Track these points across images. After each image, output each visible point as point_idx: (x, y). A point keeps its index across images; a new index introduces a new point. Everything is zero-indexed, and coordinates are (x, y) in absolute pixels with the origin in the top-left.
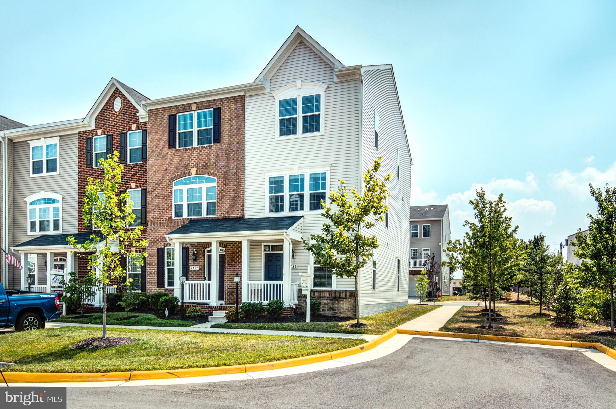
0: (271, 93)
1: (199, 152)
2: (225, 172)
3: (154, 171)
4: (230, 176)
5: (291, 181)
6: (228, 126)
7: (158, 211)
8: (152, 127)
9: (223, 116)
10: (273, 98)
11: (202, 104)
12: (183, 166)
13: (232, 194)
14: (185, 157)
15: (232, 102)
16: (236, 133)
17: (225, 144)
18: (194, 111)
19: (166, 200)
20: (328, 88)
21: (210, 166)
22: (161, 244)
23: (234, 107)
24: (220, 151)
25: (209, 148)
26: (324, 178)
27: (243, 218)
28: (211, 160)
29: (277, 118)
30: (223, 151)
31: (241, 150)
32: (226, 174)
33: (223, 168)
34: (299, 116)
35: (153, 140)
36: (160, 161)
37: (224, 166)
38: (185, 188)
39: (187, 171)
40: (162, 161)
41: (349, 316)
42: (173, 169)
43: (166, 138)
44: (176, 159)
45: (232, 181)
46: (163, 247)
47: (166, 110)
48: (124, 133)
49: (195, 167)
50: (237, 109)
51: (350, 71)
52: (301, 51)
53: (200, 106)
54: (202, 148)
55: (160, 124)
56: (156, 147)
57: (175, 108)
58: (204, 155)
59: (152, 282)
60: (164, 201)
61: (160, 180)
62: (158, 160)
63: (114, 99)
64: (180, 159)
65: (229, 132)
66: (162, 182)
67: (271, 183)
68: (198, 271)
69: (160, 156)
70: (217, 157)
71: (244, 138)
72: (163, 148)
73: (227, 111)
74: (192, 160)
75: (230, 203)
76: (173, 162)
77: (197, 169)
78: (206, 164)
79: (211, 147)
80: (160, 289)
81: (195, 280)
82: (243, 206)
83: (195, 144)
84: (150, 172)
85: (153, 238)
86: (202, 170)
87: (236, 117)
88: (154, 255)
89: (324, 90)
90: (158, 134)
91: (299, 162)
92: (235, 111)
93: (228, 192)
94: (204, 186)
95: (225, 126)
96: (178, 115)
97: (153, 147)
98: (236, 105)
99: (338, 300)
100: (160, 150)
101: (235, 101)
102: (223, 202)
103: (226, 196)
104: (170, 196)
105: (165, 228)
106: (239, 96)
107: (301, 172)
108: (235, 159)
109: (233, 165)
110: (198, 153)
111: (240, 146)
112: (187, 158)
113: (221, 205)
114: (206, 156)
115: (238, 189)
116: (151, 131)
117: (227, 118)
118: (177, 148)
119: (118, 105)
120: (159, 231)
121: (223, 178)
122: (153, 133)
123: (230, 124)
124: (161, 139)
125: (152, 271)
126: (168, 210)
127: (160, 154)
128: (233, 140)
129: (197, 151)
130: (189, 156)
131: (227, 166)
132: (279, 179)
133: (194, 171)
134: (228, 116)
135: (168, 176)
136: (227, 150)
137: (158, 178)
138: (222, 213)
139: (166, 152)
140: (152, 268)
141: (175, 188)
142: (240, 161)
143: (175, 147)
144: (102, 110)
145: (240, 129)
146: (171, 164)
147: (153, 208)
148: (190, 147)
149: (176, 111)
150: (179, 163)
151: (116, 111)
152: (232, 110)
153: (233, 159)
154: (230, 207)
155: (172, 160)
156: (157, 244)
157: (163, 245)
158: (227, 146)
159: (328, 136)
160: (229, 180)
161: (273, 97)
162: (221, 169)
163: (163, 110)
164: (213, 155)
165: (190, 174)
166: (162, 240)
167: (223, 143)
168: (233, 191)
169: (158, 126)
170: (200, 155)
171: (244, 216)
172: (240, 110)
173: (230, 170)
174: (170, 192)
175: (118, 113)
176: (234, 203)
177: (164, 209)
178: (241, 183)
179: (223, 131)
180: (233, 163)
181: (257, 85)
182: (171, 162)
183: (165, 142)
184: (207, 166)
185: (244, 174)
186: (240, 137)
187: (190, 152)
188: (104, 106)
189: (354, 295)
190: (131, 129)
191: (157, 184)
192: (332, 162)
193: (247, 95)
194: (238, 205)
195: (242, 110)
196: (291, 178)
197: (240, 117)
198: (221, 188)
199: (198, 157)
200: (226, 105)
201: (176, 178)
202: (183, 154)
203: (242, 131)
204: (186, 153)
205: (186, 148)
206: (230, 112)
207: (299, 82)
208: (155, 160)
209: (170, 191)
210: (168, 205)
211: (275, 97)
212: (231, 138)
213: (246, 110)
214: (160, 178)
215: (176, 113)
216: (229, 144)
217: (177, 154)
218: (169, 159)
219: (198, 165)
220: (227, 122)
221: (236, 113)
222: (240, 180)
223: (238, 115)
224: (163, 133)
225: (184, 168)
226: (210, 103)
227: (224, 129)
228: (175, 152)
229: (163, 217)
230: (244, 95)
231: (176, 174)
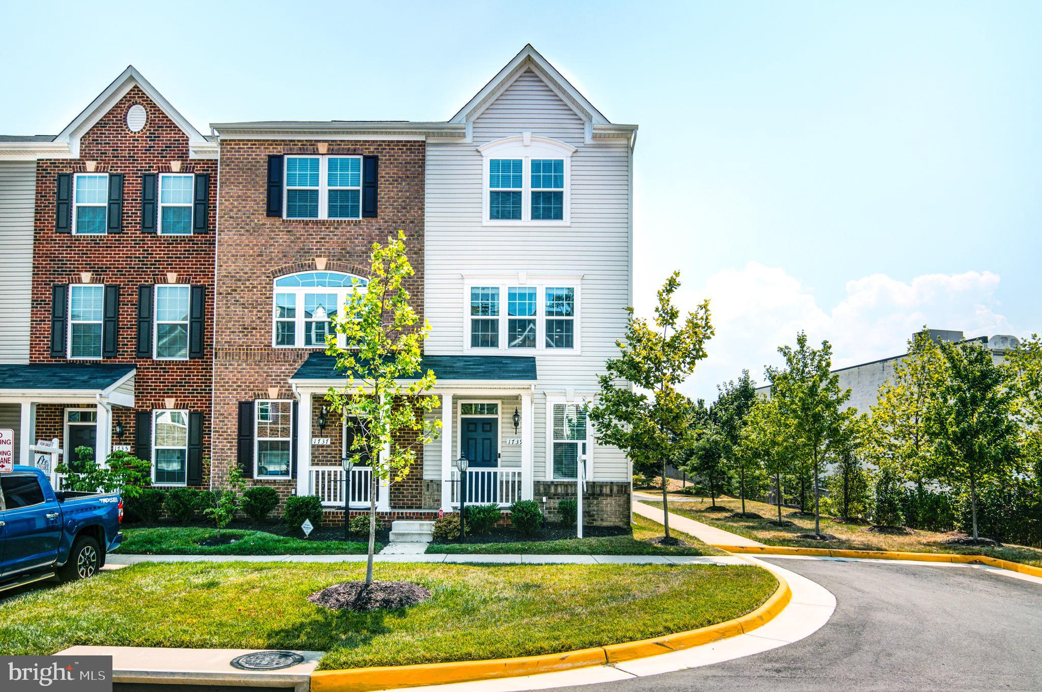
0: (475, 144)
1: (331, 229)
3: (233, 256)
5: (512, 296)
6: (392, 191)
7: (240, 332)
8: (229, 172)
9: (382, 172)
10: (479, 154)
11: (339, 145)
12: (298, 252)
14: (302, 235)
15: (400, 149)
16: (408, 205)
17: (386, 222)
18: (322, 154)
19: (259, 311)
20: (576, 152)
21: (355, 258)
22: (246, 394)
23: (404, 160)
24: (377, 232)
25: (354, 225)
26: (569, 298)
28: (358, 246)
29: (487, 189)
30: (382, 232)
31: (419, 236)
34: (526, 190)
35: (231, 197)
36: (248, 238)
38: (300, 292)
39: (307, 262)
40: (252, 238)
41: (616, 524)
42: (277, 256)
43: (261, 196)
44: (282, 238)
46: (250, 400)
47: (262, 145)
48: (152, 175)
49: (325, 256)
50: (410, 163)
51: (618, 132)
52: (527, 85)
53: (334, 148)
54: (339, 223)
55: (249, 169)
56: (239, 210)
57: (281, 145)
58: (344, 235)
59: (224, 467)
60: (255, 313)
61: (246, 273)
62: (243, 235)
63: (129, 107)
64: (292, 238)
65: (394, 202)
66: (250, 277)
67: (474, 296)
68: (328, 446)
70: (370, 242)
71: (424, 215)
72: (253, 214)
73: (391, 163)
74: (317, 242)
76: (277, 242)
77: (329, 260)
78: (348, 253)
79: (357, 224)
81: (322, 465)
83: (323, 213)
84: (225, 256)
85: (228, 382)
86: (339, 262)
87: (408, 177)
88: (230, 414)
89: (570, 154)
90: (243, 186)
91: (526, 267)
92: (406, 167)
94: (342, 295)
95: (387, 190)
96: (286, 157)
97: (231, 211)
98: (408, 156)
99: (597, 499)
100: (248, 217)
101: (407, 149)
104: (268, 304)
105: (256, 365)
106: (415, 142)
107: (530, 283)
110: (330, 232)
111: (417, 228)
112: (307, 238)
114: (348, 239)
116: (227, 179)
117: (391, 177)
118: (285, 217)
119: (137, 119)
120: (244, 369)
122: (233, 183)
123: (397, 188)
124: (249, 197)
125: (226, 446)
126: (263, 331)
127: (247, 224)
128: (403, 216)
129: (327, 228)
130: (311, 235)
132: (490, 292)
133: (321, 263)
134: (394, 173)
135: (265, 266)
137: (242, 270)
139: (261, 223)
140: (225, 439)
141: (277, 290)
142: (415, 253)
143: (280, 216)
144: (98, 123)
145: (416, 198)
146: (271, 245)
147: (230, 325)
148: (313, 219)
149: (284, 148)
150: (289, 246)
151: (134, 131)
152: (401, 163)
155: (273, 238)
156: (238, 393)
157: (252, 397)
158: (391, 226)
159: (577, 230)
161: (479, 152)
163: (255, 145)
164: (363, 239)
165: (312, 267)
166: (249, 386)
167: (383, 219)
169: (243, 173)
170: (335, 235)
171: (423, 351)
172: (416, 165)
174: (267, 298)
175: (137, 135)
177: (254, 329)
178: (418, 292)
179: (383, 198)
181: (454, 129)
182: (272, 242)
183: (258, 204)
184: (350, 256)
185: (423, 278)
186: (417, 212)
187: (313, 228)
188: (105, 117)
189: (625, 490)
190: (168, 170)
191: (239, 280)
192: (582, 273)
193: (428, 141)
195: (420, 167)
196: (513, 291)
197: (416, 177)
199: (331, 239)
200: (388, 153)
201: (282, 272)
202: (300, 230)
203: (420, 202)
204: (304, 228)
205: (305, 219)
206: (396, 167)
207: (527, 135)
208: (235, 235)
209: (268, 295)
210: (264, 322)
211: (483, 153)
212: (398, 212)
213: (427, 167)
214: (247, 270)
215: (285, 154)
216: (394, 223)
217: (285, 228)
218: (268, 235)
219: (330, 252)
220: (390, 184)
221: (409, 170)
222: (416, 286)
223: (412, 174)
224: (254, 187)
225: (300, 256)
226: (356, 145)
227: (385, 194)
228: (281, 224)
229: (253, 343)
230: (424, 142)
231: (284, 266)
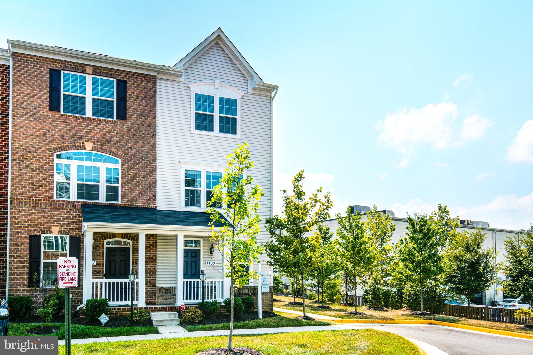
0: (186, 82)
1: (96, 124)
2: (132, 155)
3: (24, 134)
4: (139, 160)
5: (208, 177)
6: (136, 105)
7: (30, 188)
8: (19, 76)
9: (129, 91)
10: (188, 89)
11: (101, 69)
12: (72, 137)
13: (142, 181)
14: (75, 126)
15: (141, 79)
16: (146, 115)
17: (132, 124)
18: (88, 74)
19: (44, 174)
20: (243, 96)
21: (112, 145)
22: (35, 230)
23: (144, 86)
24: (126, 130)
25: (111, 123)
27: (154, 210)
28: (114, 137)
29: (194, 111)
30: (130, 130)
31: (153, 135)
32: (134, 157)
33: (130, 149)
34: (216, 115)
35: (22, 93)
36: (35, 123)
37: (131, 148)
38: (74, 164)
39: (79, 144)
40: (38, 124)
42: (57, 138)
43: (45, 96)
44: (61, 126)
45: (142, 167)
46: (38, 234)
47: (45, 60)
49: (91, 142)
50: (147, 89)
52: (216, 51)
53: (97, 71)
54: (96, 120)
55: (35, 76)
56: (28, 104)
57: (59, 63)
58: (104, 129)
60: (41, 175)
61: (34, 147)
62: (31, 121)
64: (68, 127)
65: (137, 111)
66: (37, 150)
67: (187, 175)
68: (95, 266)
69: (35, 116)
70: (122, 136)
71: (156, 122)
72: (38, 107)
73: (135, 87)
74: (86, 132)
75: (139, 191)
76: (57, 128)
77: (94, 144)
78: (107, 141)
79: (113, 123)
80: (32, 290)
82: (155, 196)
83: (89, 113)
85: (21, 222)
86: (101, 146)
87: (146, 97)
88: (23, 244)
89: (240, 97)
90: (31, 87)
91: (216, 160)
92: (145, 91)
93: (136, 177)
94: (103, 167)
95: (132, 103)
96: (62, 72)
97: (22, 103)
98: (146, 84)
100: (35, 109)
101: (145, 79)
102: (131, 188)
103: (134, 181)
104: (50, 170)
105: (42, 211)
106: (150, 75)
107: (219, 170)
108: (146, 142)
109: (142, 149)
110: (95, 126)
111: (152, 130)
112: (79, 128)
113: (127, 191)
114: (107, 132)
115: (150, 176)
116: (18, 80)
117: (135, 96)
118: (62, 112)
120: (33, 213)
121: (130, 161)
122: (23, 84)
123: (139, 103)
124: (35, 95)
125: (20, 266)
126: (47, 188)
127: (35, 114)
128: (143, 121)
129: (93, 123)
130: (82, 126)
131: (135, 148)
132: (196, 173)
133: (89, 146)
134: (137, 94)
135: (48, 144)
136: (135, 131)
137: (31, 145)
138: (128, 201)
139: (45, 114)
140: (19, 261)
141: (58, 161)
142: (151, 146)
143: (59, 111)
145: (151, 111)
146: (52, 130)
147: (22, 182)
148: (82, 116)
149: (61, 66)
150: (66, 132)
152: (141, 88)
153: (143, 143)
154: (139, 195)
155: (54, 126)
156: (28, 230)
157: (39, 232)
158: (135, 127)
160: (137, 164)
161: (189, 88)
162: (127, 150)
163: (40, 60)
164: (117, 133)
165: (83, 148)
166: (37, 225)
167: (130, 122)
168: (143, 178)
169: (31, 78)
170: (98, 129)
171: (156, 207)
172: (151, 91)
173: (139, 153)
174: (50, 166)
176: (145, 191)
177: (40, 186)
178: (152, 170)
179: (130, 108)
180: (143, 147)
181: (176, 71)
182: (53, 128)
183: (42, 101)
184: (108, 143)
185: (156, 161)
186: (152, 120)
187: (83, 122)
191: (29, 152)
193: (159, 77)
194: (150, 194)
195: (153, 92)
196: (209, 174)
197: (151, 98)
198: (127, 172)
199: (96, 130)
200: (133, 80)
201: (60, 149)
202: (73, 122)
203: (154, 114)
204: (77, 121)
205: (77, 115)
206: (138, 89)
207: (217, 82)
208: (25, 120)
209: (51, 164)
211: (191, 89)
212: (140, 118)
213: (158, 93)
214: (35, 145)
215: (62, 70)
216: (138, 125)
217: (63, 119)
218: (50, 123)
219: (95, 139)
220: (135, 100)
221: (147, 93)
222: (151, 166)
223: (148, 95)
224: (39, 88)
225: (74, 140)
226: (112, 71)
227: (131, 106)
228: (60, 117)
229: (40, 195)
230: (156, 76)
231: (62, 145)
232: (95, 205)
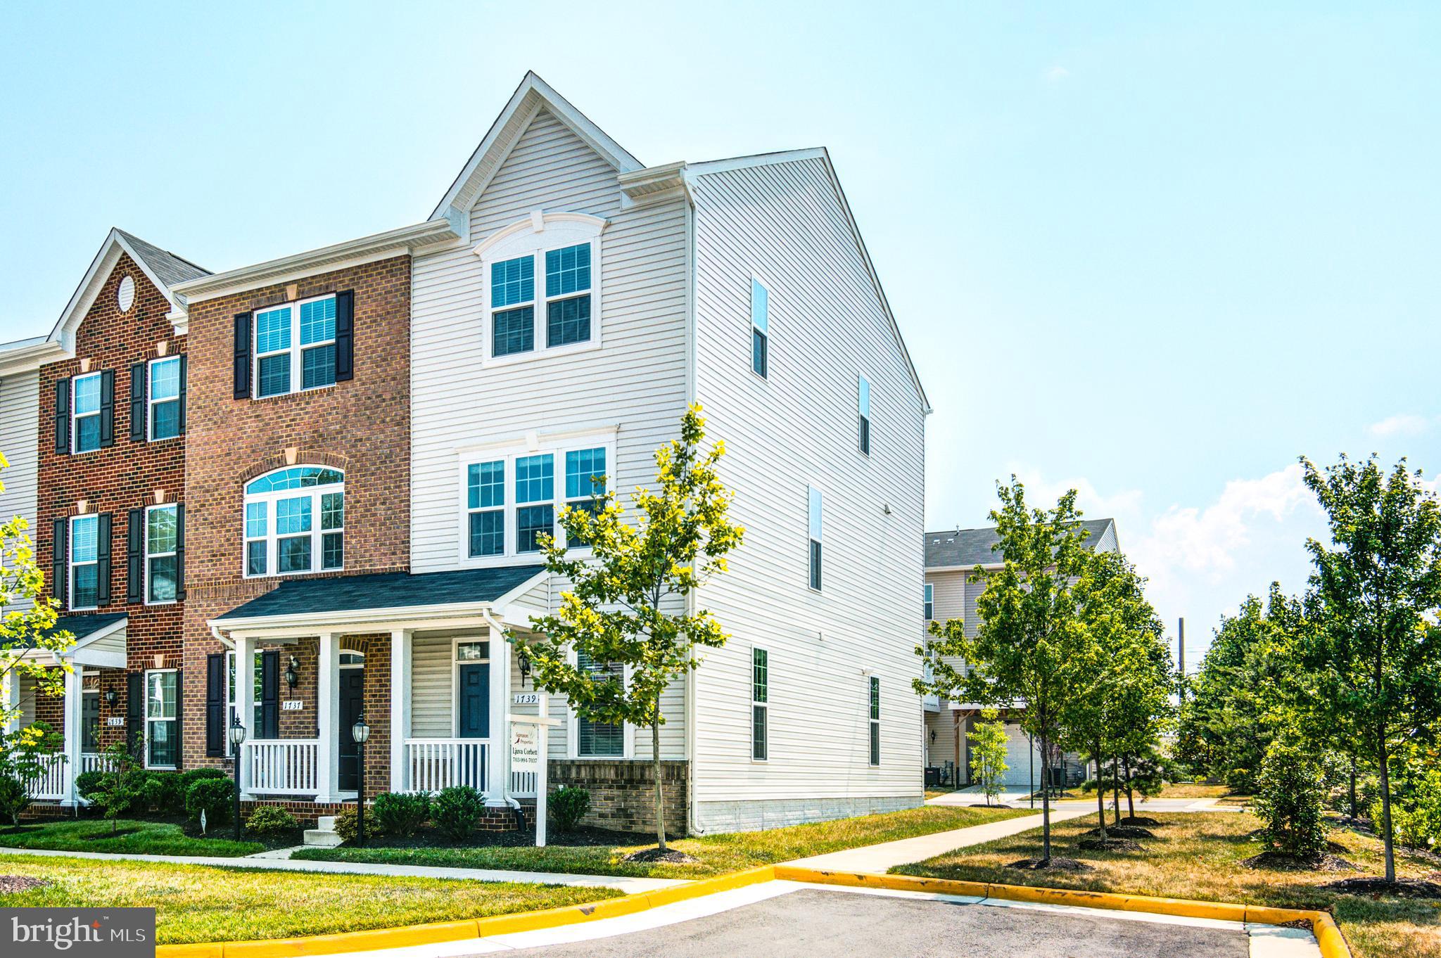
0: (471, 245)
1: (303, 406)
2: (363, 455)
3: (201, 459)
4: (375, 464)
5: (521, 472)
6: (370, 338)
7: (209, 561)
8: (196, 347)
9: (359, 312)
10: (476, 259)
11: (310, 283)
12: (267, 444)
13: (381, 510)
14: (271, 419)
15: (379, 274)
16: (388, 354)
17: (363, 384)
18: (294, 301)
19: (228, 531)
20: (608, 225)
21: (328, 442)
22: (215, 644)
23: (384, 288)
24: (353, 400)
25: (328, 395)
26: (601, 464)
27: (406, 573)
28: (331, 424)
29: (488, 310)
30: (359, 400)
31: (402, 397)
32: (367, 460)
33: (359, 444)
34: (540, 302)
35: (200, 380)
36: (215, 433)
37: (361, 440)
38: (271, 498)
39: (276, 456)
40: (219, 432)
42: (245, 452)
43: (229, 373)
44: (251, 426)
45: (380, 478)
46: (220, 651)
47: (229, 302)
48: (140, 365)
49: (296, 445)
50: (390, 292)
51: (657, 180)
52: (544, 134)
53: (306, 288)
54: (311, 395)
55: (216, 339)
56: (207, 397)
57: (248, 298)
58: (315, 412)
59: (195, 743)
60: (223, 533)
61: (214, 481)
62: (211, 429)
63: (120, 282)
64: (261, 424)
65: (372, 353)
66: (218, 485)
67: (473, 478)
68: (301, 712)
69: (215, 418)
70: (345, 417)
71: (409, 366)
72: (221, 399)
73: (369, 297)
74: (287, 426)
75: (375, 535)
76: (245, 433)
77: (300, 449)
78: (321, 436)
79: (330, 392)
80: (212, 762)
81: (294, 738)
82: (407, 542)
83: (296, 386)
84: (193, 460)
85: (197, 630)
86: (311, 451)
87: (388, 313)
88: (200, 673)
89: (599, 231)
90: (211, 363)
91: (540, 423)
92: (386, 298)
93: (371, 505)
94: (317, 493)
95: (364, 337)
96: (256, 313)
97: (199, 398)
98: (388, 282)
99: (637, 788)
100: (216, 404)
101: (387, 272)
102: (360, 531)
103: (366, 516)
104: (235, 520)
105: (225, 604)
106: (396, 258)
107: (544, 449)
108: (388, 419)
109: (382, 436)
110: (301, 409)
111: (400, 387)
112: (277, 423)
113: (354, 541)
114: (320, 416)
115: (395, 498)
116: (195, 357)
117: (369, 317)
118: (255, 398)
119: (127, 295)
120: (213, 610)
121: (359, 471)
122: (200, 361)
123: (376, 331)
124: (216, 376)
125: (195, 715)
126: (231, 557)
127: (215, 414)
128: (382, 371)
129: (298, 405)
130: (281, 417)
131: (368, 439)
132: (493, 469)
133: (291, 454)
134: (372, 311)
135: (233, 469)
136: (369, 398)
137: (211, 476)
138: (356, 562)
139: (229, 409)
140: (196, 705)
141: (249, 499)
142: (398, 424)
143: (249, 396)
144: (91, 309)
145: (398, 342)
146: (239, 439)
147: (199, 552)
148: (283, 394)
149: (251, 303)
150: (258, 436)
151: (124, 310)
152: (380, 294)
153: (383, 421)
154: (375, 546)
155: (241, 429)
156: (207, 644)
158: (369, 388)
159: (610, 352)
160: (373, 474)
161: (477, 256)
162: (353, 446)
163: (222, 304)
164: (337, 413)
165: (282, 462)
167: (360, 380)
168: (383, 503)
169: (211, 345)
170: (307, 413)
171: (409, 568)
172: (398, 293)
173: (376, 448)
174: (236, 511)
175: (127, 315)
176: (385, 534)
177: (223, 555)
178: (401, 481)
179: (360, 349)
180: (383, 432)
181: (437, 228)
182: (239, 433)
183: (225, 384)
184: (323, 441)
185: (409, 459)
186: (399, 363)
187: (282, 407)
188: (97, 299)
189: (678, 774)
190: (155, 355)
191: (208, 491)
192: (618, 421)
193: (417, 253)
194: (396, 538)
195: (403, 295)
196: (522, 465)
197: (398, 311)
198: (355, 497)
199: (302, 419)
200: (366, 282)
201: (251, 473)
202: (268, 412)
203: (404, 347)
204: (273, 409)
205: (276, 396)
206: (375, 301)
207: (536, 215)
208: (203, 430)
209: (237, 508)
210: (232, 544)
211: (482, 257)
212: (377, 366)
213: (413, 294)
214: (215, 476)
215: (253, 310)
216: (373, 383)
217: (253, 412)
218: (236, 425)
219: (300, 439)
220: (368, 327)
221: (390, 302)
222: (399, 473)
223: (392, 308)
224: (221, 362)
225: (270, 448)
226: (329, 279)
227: (362, 344)
228: (249, 408)
229: (221, 574)
230: (408, 256)
231: (252, 464)
232: (301, 581)
